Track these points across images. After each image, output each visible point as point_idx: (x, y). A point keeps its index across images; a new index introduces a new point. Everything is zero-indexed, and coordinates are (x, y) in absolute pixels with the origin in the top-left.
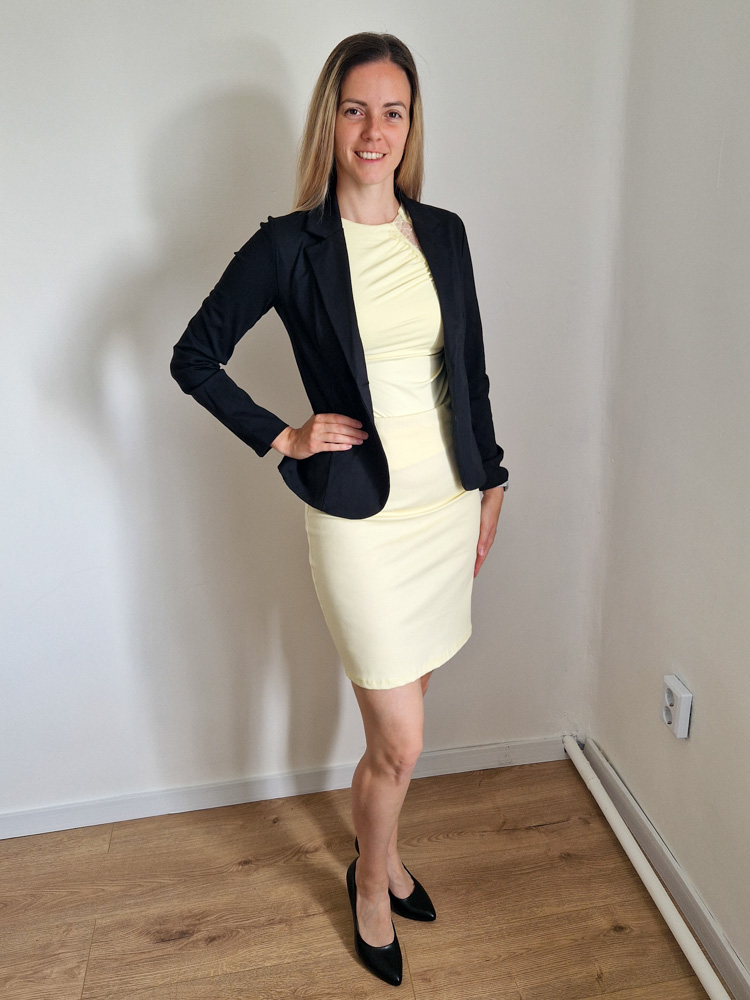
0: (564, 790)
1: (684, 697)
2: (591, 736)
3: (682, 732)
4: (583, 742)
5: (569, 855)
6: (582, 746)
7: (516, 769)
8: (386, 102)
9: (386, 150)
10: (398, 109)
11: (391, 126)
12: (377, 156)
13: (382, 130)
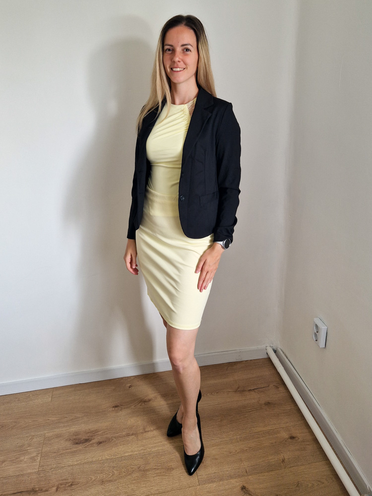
0: (266, 372)
1: (323, 328)
2: (279, 346)
3: (322, 345)
4: (276, 349)
5: (269, 403)
6: (275, 351)
7: (244, 362)
8: (182, 44)
9: (184, 66)
10: (189, 47)
11: (187, 55)
12: (180, 69)
13: (181, 57)
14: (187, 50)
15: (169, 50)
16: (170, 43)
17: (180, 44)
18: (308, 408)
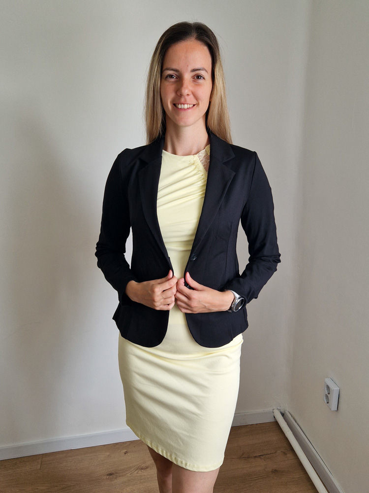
0: (274, 437)
1: (334, 388)
2: (288, 409)
3: (334, 407)
4: (284, 412)
5: (276, 470)
6: (283, 415)
7: (249, 426)
8: (193, 68)
9: (195, 102)
10: (202, 73)
11: (199, 85)
12: (189, 106)
13: (191, 88)
14: (199, 77)
15: (171, 76)
16: (175, 67)
17: (190, 68)
18: (319, 476)
